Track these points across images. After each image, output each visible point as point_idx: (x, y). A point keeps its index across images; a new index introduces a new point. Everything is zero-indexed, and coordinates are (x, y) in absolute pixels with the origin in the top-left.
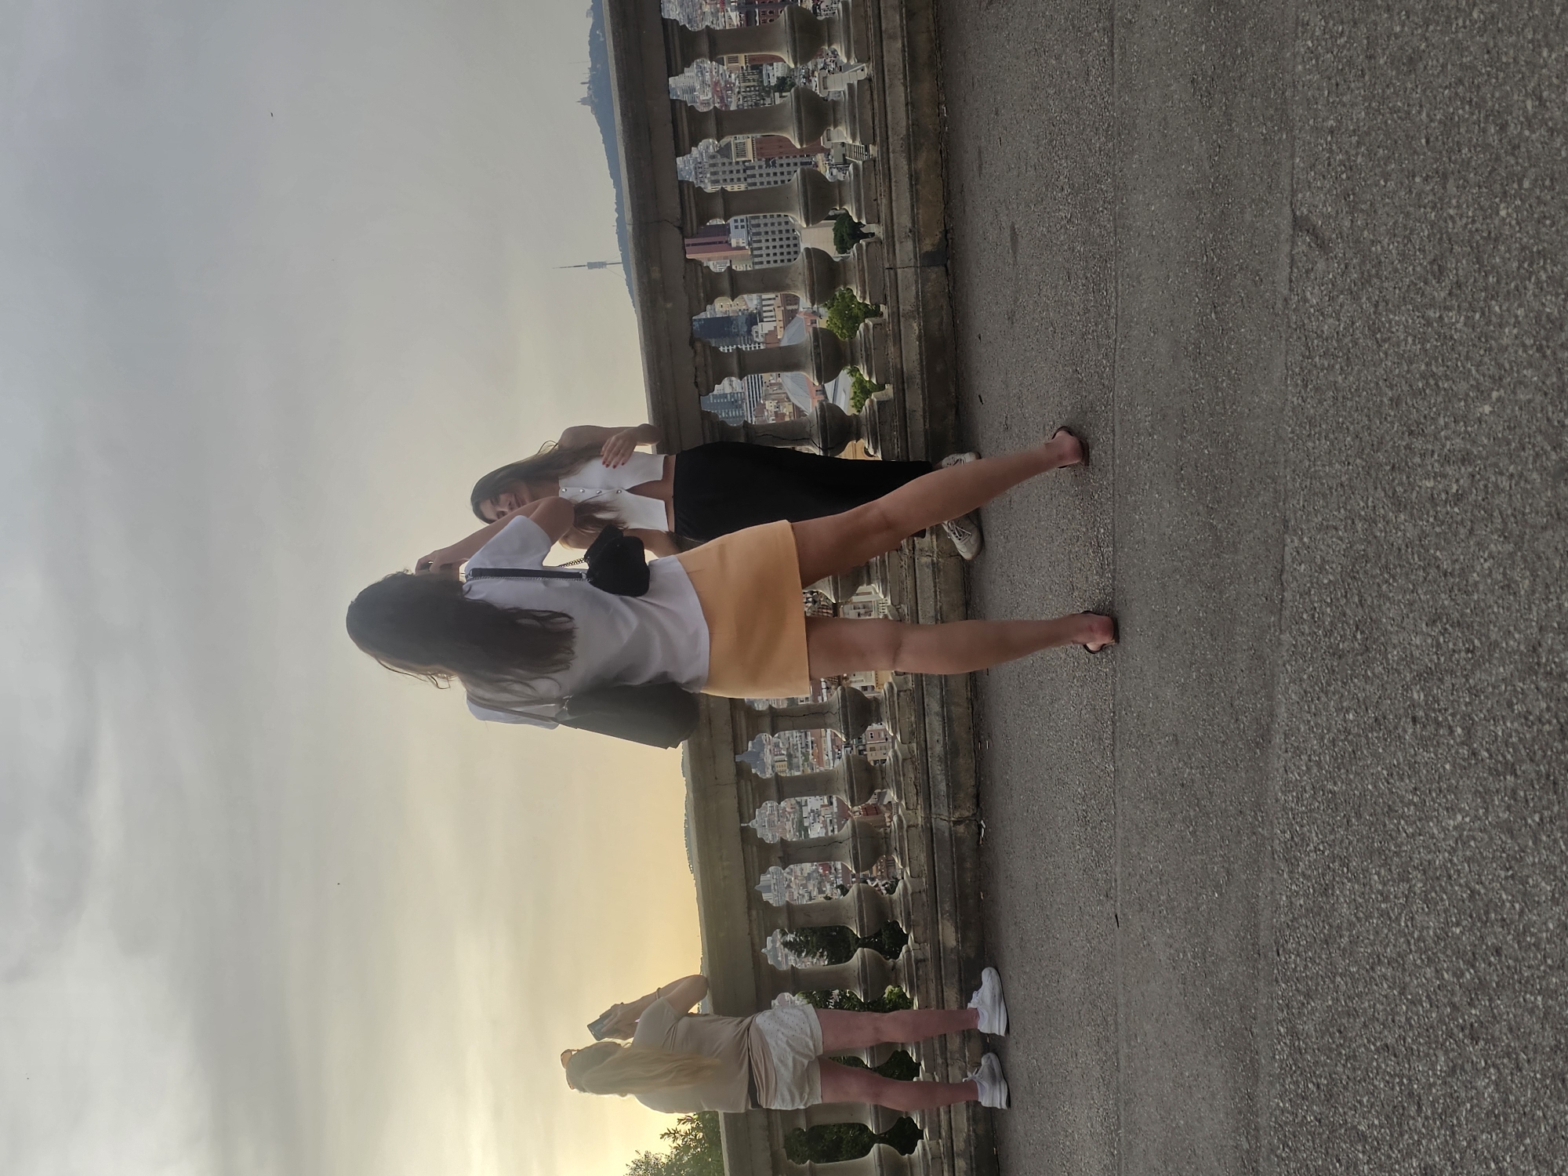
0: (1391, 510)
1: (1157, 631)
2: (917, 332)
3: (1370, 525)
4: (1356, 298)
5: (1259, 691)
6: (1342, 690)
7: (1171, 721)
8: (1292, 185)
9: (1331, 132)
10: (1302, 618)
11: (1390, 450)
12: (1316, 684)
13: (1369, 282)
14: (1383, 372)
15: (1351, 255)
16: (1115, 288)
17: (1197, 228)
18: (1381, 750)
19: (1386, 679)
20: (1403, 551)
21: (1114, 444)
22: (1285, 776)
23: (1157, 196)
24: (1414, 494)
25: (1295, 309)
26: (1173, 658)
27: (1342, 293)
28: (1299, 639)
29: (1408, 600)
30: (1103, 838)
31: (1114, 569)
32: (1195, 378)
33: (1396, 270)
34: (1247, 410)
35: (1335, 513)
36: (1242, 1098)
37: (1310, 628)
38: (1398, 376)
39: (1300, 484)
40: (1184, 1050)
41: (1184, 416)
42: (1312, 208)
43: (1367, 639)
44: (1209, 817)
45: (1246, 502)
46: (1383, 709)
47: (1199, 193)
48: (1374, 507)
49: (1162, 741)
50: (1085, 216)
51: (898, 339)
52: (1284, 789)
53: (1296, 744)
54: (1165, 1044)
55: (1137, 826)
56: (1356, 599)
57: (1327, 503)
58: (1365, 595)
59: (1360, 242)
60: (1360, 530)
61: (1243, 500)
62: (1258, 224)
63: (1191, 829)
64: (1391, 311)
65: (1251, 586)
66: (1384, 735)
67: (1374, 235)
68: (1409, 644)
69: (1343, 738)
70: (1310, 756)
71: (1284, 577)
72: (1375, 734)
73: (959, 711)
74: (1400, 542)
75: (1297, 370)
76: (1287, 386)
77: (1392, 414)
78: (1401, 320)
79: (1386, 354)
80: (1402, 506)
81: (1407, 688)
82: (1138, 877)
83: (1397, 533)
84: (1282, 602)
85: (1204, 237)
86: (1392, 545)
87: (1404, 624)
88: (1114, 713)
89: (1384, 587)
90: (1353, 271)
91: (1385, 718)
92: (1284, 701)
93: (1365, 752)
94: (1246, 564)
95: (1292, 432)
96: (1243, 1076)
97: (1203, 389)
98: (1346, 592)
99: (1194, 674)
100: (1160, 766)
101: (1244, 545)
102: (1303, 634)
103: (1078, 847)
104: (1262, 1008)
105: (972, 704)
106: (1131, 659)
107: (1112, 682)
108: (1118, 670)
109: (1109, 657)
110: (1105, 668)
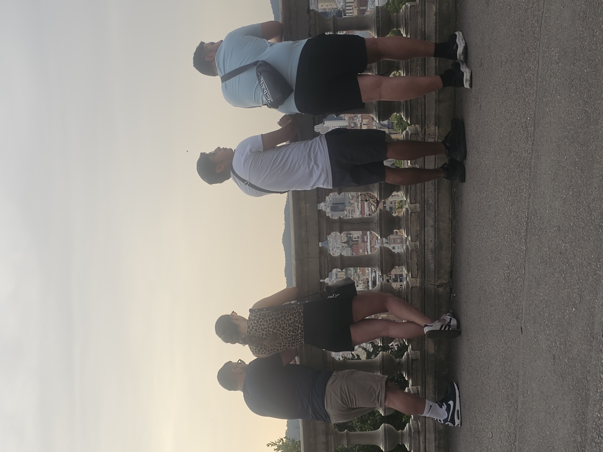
1: (553, 171)
7: (557, 219)
21: (538, 69)
30: (517, 287)
31: (534, 139)
32: (582, 31)
36: (579, 415)
40: (552, 394)
41: (576, 52)
44: (573, 268)
49: (552, 230)
54: (542, 392)
55: (535, 278)
63: (563, 276)
73: (445, 225)
82: (534, 305)
88: (528, 218)
96: (581, 403)
97: (586, 36)
99: (571, 192)
100: (550, 244)
103: (504, 293)
104: (593, 366)
105: (452, 222)
106: (538, 188)
107: (528, 201)
108: (531, 194)
109: (527, 187)
110: (525, 194)
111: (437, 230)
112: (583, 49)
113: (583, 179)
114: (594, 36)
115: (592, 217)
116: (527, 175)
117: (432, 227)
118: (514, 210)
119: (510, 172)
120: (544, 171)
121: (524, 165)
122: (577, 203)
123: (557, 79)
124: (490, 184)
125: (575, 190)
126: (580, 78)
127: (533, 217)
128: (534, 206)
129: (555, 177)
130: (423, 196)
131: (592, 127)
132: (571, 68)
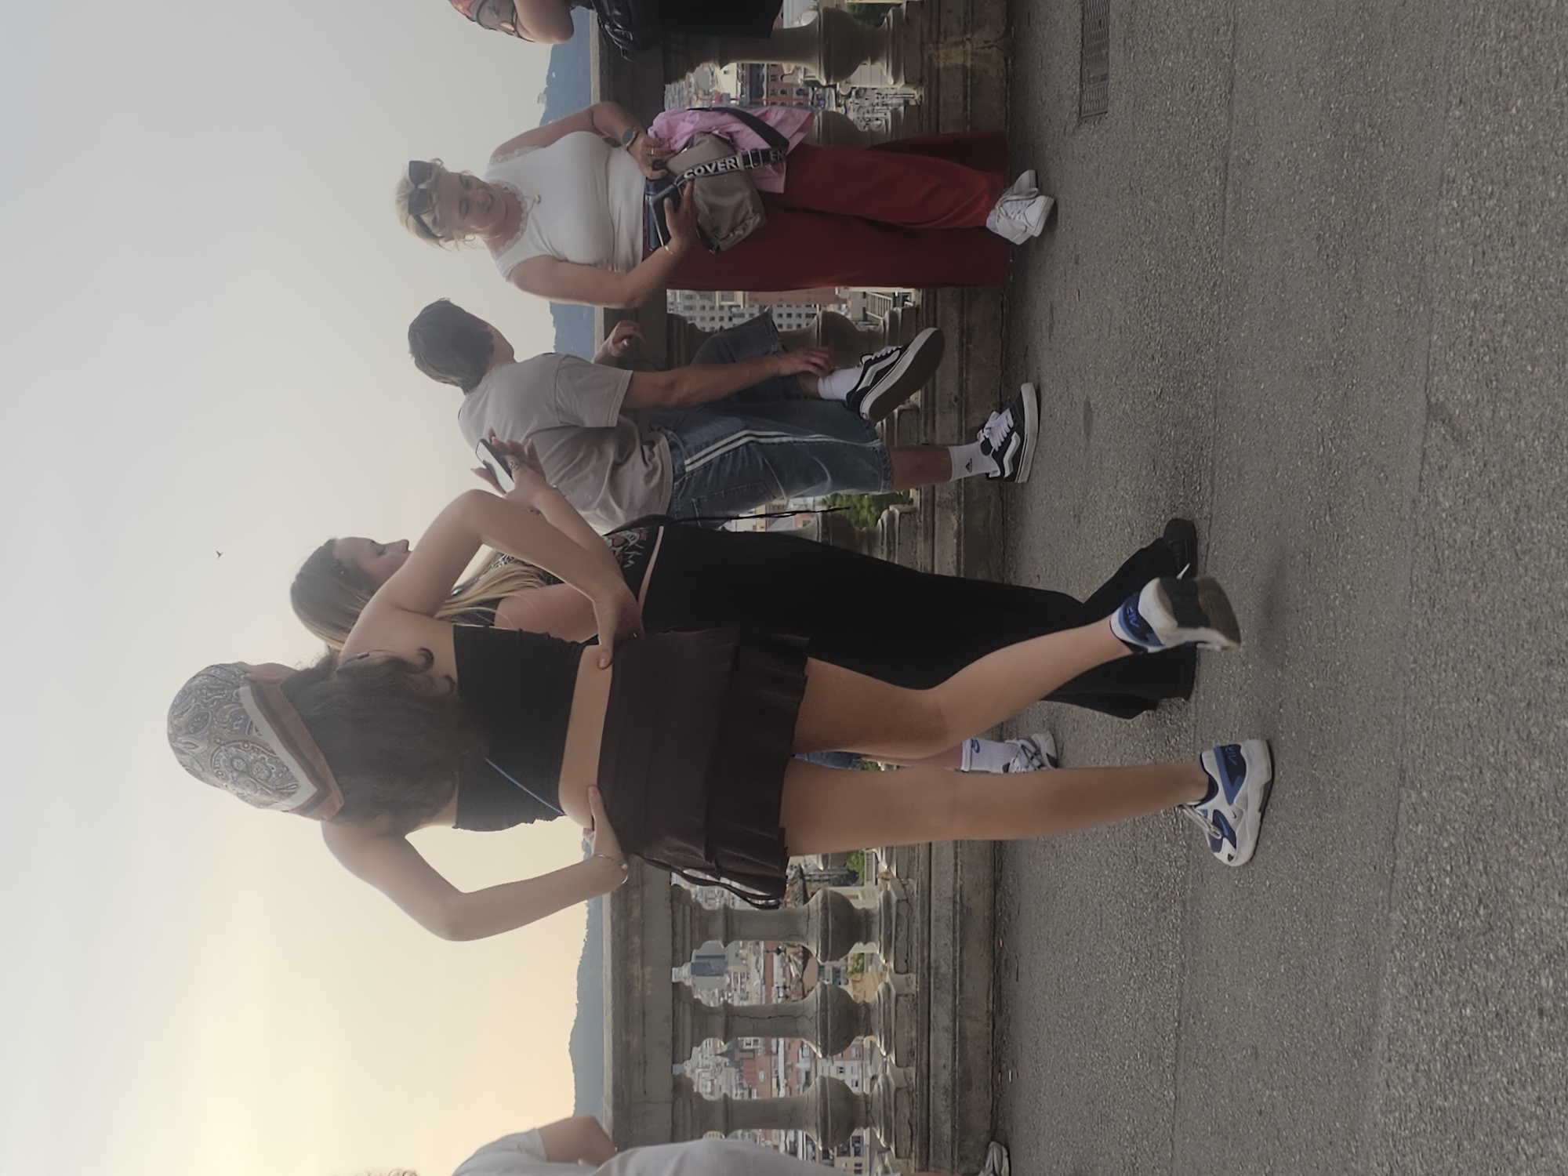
0: (1524, 755)
1: (1239, 912)
2: (956, 527)
3: (1500, 775)
4: (1495, 503)
5: (1361, 985)
6: (1459, 979)
7: (1251, 1028)
8: (1428, 366)
9: (1475, 308)
10: (1416, 891)
11: (1526, 683)
12: (1429, 973)
13: (1510, 483)
14: (1521, 590)
15: (1491, 450)
16: (1211, 482)
17: (1314, 412)
18: (1501, 1053)
19: (1510, 963)
20: (1536, 806)
22: (1387, 1092)
23: (1269, 372)
24: (1552, 736)
25: (1424, 514)
26: (1257, 948)
27: (1479, 494)
28: (1412, 917)
29: (1540, 865)
33: (1541, 471)
34: (1362, 635)
35: (1461, 761)
37: (1425, 904)
38: (1538, 595)
39: (1422, 725)
41: (1287, 641)
42: (1449, 394)
43: (1491, 915)
44: (1290, 1153)
45: (1356, 747)
46: (1506, 1001)
47: (1318, 370)
48: (1506, 753)
49: (1238, 1056)
50: (1180, 393)
51: (930, 534)
52: (1384, 1109)
53: (1401, 1051)
56: (1481, 867)
57: (1452, 749)
58: (1492, 861)
59: (1501, 436)
60: (1488, 780)
61: (1353, 745)
62: (1386, 411)
64: (1533, 518)
65: (1357, 852)
66: (1505, 1033)
67: (1517, 429)
68: (1539, 919)
69: (1457, 1039)
70: (1417, 1064)
71: (1397, 840)
72: (1495, 1033)
73: (977, 1028)
74: (1533, 794)
75: (1424, 586)
76: (1411, 606)
77: (1530, 640)
78: (1544, 529)
79: (1526, 569)
80: (1537, 751)
81: (1535, 974)
83: (1530, 784)
84: (1393, 872)
85: (1322, 423)
86: (1524, 798)
87: (1535, 895)
88: (1179, 1022)
89: (1513, 851)
90: (1493, 470)
91: (1507, 1012)
92: (1390, 996)
93: (1483, 1056)
94: (1352, 825)
95: (1415, 662)
97: (1310, 608)
98: (1469, 858)
99: (1283, 966)
100: (1234, 1090)
101: (1352, 801)
102: (1416, 911)
105: (993, 1020)
106: (1204, 951)
107: (1179, 981)
108: (1187, 965)
109: (1178, 948)
110: (1171, 963)
111: (959, 1040)
112: (1303, 635)
113: (1310, 936)
114: (1328, 608)
115: (1334, 1030)
116: (1176, 920)
117: (947, 1031)
118: (1146, 1002)
119: (1135, 908)
120: (1216, 912)
121: (1167, 894)
122: (1298, 992)
123: (1244, 700)
124: (1087, 933)
125: (1292, 962)
126: (1298, 700)
127: (1191, 1021)
128: (1193, 994)
129: (1244, 928)
130: (926, 954)
131: (1330, 816)
132: (1276, 675)
